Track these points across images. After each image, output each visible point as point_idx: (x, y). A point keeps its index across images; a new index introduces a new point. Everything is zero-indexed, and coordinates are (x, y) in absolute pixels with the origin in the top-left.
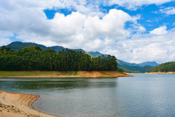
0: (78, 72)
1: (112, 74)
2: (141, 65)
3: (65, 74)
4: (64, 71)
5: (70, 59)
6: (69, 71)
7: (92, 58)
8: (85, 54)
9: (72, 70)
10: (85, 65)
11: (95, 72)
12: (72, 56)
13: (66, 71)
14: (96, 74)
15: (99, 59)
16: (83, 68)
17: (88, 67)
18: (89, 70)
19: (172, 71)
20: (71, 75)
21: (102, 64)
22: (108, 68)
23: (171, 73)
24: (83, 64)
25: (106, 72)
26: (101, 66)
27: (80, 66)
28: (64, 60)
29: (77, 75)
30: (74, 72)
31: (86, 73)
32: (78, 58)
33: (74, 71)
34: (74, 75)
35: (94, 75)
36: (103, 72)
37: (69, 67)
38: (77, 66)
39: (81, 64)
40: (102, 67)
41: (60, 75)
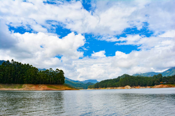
0: (24, 85)
1: (59, 88)
2: (84, 82)
3: (7, 87)
4: (7, 83)
5: (15, 71)
6: (13, 83)
7: (39, 72)
8: (33, 67)
9: (16, 83)
10: (31, 78)
11: (41, 85)
12: (18, 68)
13: (10, 84)
14: (43, 87)
15: (47, 72)
16: (29, 81)
17: (35, 80)
18: (35, 83)
19: (110, 87)
20: (15, 88)
21: (50, 78)
22: (55, 81)
23: (109, 88)
24: (29, 76)
25: (53, 86)
26: (48, 79)
27: (26, 79)
28: (8, 72)
29: (22, 88)
30: (19, 85)
31: (32, 86)
32: (24, 71)
33: (18, 83)
34: (19, 88)
35: (41, 88)
36: (50, 85)
37: (14, 80)
38: (23, 78)
39: (28, 76)
40: (49, 81)
41: (2, 88)
